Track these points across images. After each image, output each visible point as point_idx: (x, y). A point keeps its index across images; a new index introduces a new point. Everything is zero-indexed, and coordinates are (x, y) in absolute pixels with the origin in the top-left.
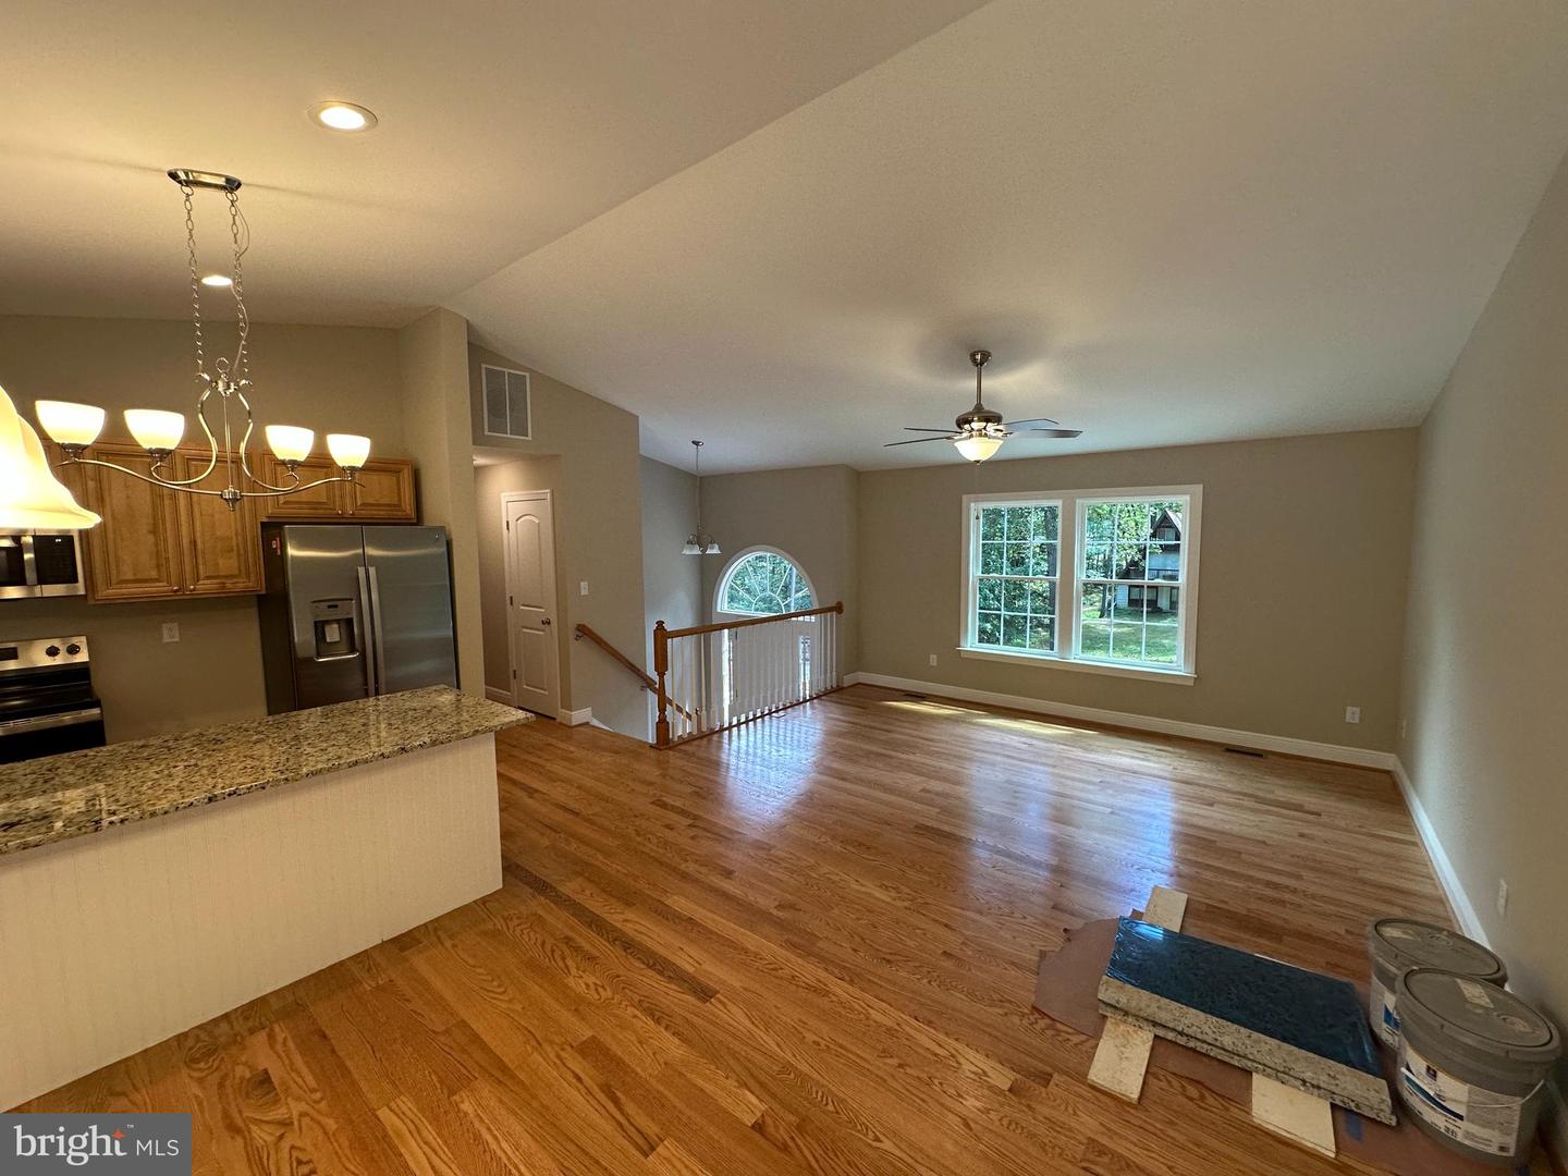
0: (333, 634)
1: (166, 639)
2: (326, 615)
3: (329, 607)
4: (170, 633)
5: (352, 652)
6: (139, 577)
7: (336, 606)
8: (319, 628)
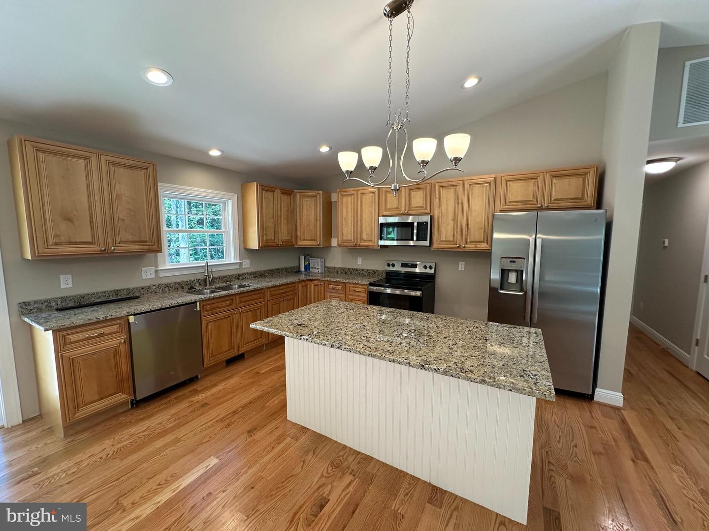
0: (512, 278)
1: (460, 269)
2: (508, 266)
3: (511, 261)
4: (462, 266)
5: (520, 291)
6: (446, 240)
7: (514, 262)
8: (504, 273)
